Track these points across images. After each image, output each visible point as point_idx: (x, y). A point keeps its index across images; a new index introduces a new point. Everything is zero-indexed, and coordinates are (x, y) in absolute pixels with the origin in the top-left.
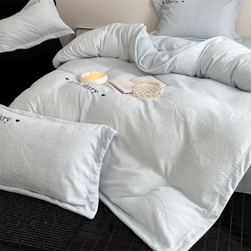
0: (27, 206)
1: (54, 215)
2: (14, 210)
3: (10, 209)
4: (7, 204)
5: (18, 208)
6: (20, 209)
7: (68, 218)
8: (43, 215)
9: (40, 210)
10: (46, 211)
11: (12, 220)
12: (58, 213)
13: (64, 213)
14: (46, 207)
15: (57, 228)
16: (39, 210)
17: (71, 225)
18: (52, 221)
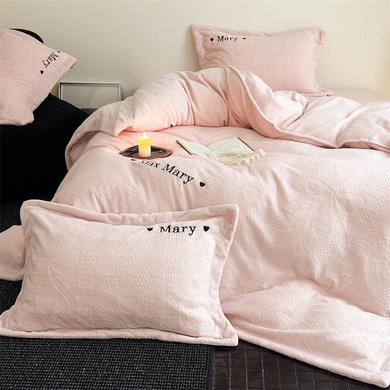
0: (114, 347)
1: (162, 354)
2: (99, 354)
3: (91, 354)
4: (83, 348)
5: (103, 351)
6: (107, 352)
7: (187, 355)
8: (146, 356)
9: (138, 350)
10: (148, 350)
11: (104, 368)
12: (167, 351)
13: (176, 350)
14: (144, 345)
15: (178, 370)
16: (135, 350)
17: (196, 363)
18: (165, 362)
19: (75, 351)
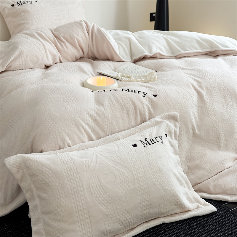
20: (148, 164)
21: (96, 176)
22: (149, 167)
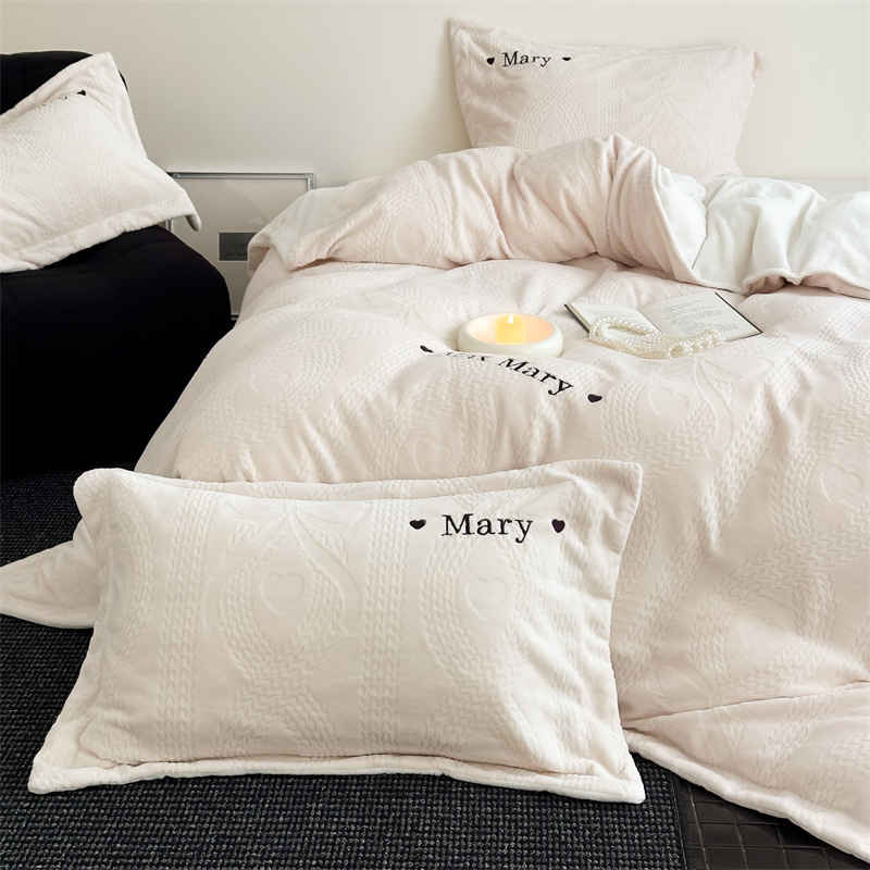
2: (410, 839)
5: (418, 831)
6: (429, 832)
10: (528, 828)
16: (497, 827)
19: (349, 831)
20: (425, 585)
21: (250, 572)
22: (424, 594)
